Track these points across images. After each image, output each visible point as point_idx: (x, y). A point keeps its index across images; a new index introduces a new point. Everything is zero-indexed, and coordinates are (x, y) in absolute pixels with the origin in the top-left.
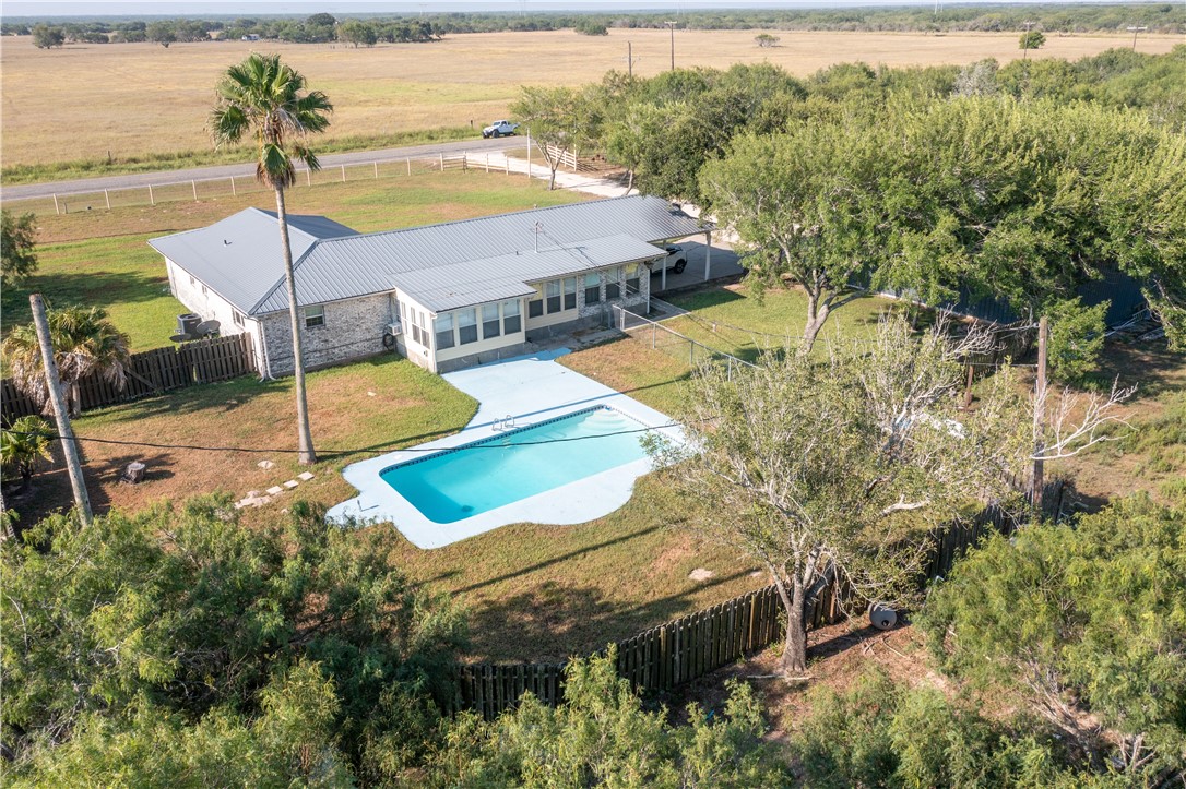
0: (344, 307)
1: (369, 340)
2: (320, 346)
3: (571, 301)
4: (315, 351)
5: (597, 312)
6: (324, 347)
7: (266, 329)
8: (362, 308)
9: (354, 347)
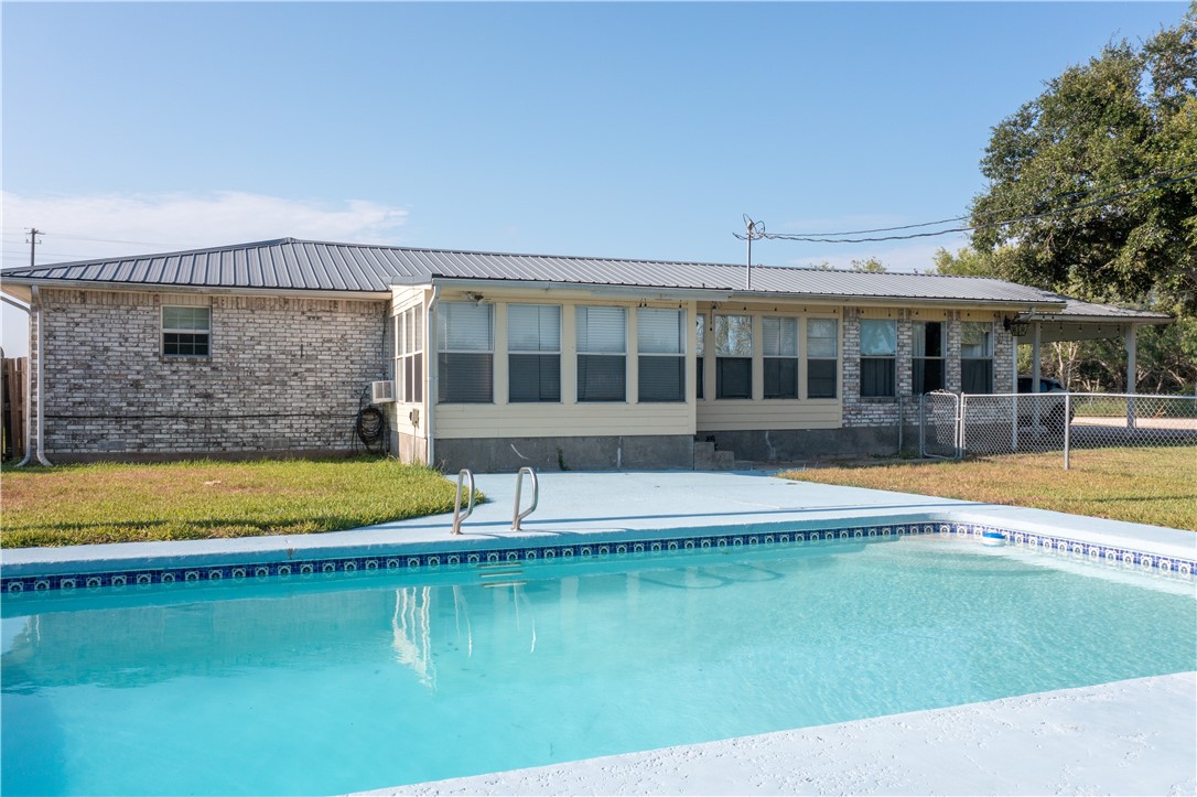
0: (264, 320)
1: (321, 416)
2: (190, 406)
3: (823, 380)
4: (175, 417)
5: (888, 420)
6: (200, 411)
7: (49, 335)
8: (311, 333)
9: (280, 426)
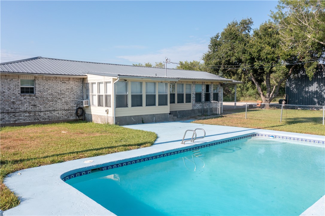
0: (50, 83)
1: (67, 110)
5: (200, 107)
6: (33, 110)
8: (63, 87)
9: (55, 113)
